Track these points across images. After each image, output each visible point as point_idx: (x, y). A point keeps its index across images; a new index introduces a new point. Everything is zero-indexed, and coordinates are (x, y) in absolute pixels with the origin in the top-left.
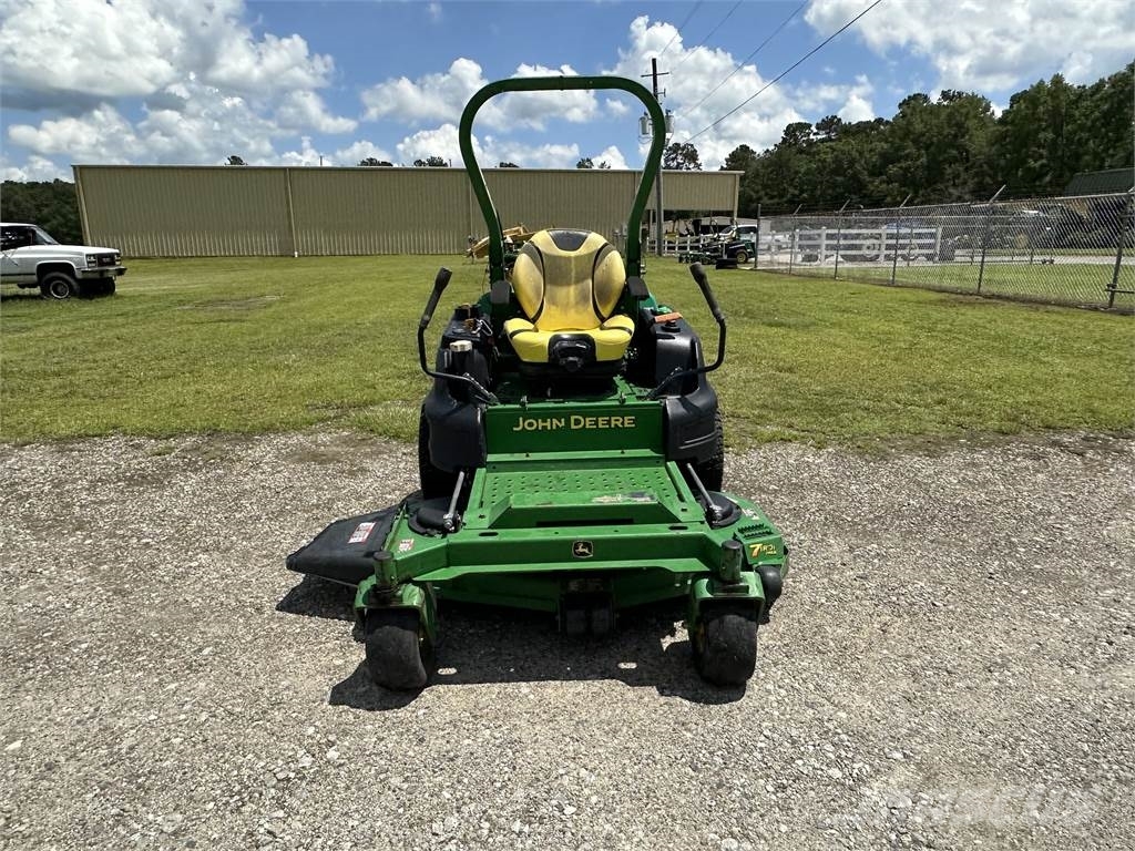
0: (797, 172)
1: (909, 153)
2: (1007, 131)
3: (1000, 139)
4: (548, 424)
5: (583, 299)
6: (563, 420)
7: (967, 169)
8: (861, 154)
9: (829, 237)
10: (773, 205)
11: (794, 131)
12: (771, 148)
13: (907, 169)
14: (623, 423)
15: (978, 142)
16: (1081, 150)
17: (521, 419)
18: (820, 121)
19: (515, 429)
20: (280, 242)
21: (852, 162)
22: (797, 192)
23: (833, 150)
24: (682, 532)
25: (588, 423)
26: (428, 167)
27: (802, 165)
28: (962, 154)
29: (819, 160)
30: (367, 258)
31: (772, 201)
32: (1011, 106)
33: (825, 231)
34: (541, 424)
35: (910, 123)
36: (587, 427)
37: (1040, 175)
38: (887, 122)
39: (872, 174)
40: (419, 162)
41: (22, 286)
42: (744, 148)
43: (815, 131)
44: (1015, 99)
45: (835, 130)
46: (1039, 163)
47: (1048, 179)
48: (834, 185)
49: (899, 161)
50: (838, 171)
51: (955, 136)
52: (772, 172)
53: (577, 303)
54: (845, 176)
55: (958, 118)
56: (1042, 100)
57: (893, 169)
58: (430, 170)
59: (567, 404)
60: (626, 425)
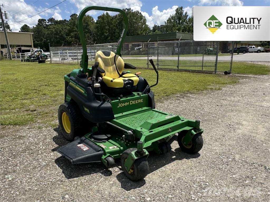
0: (45, 34)
1: (75, 30)
2: (98, 26)
3: (97, 27)
4: (125, 104)
5: (114, 70)
6: (128, 103)
7: (90, 35)
8: (62, 29)
9: (69, 53)
10: (39, 43)
11: (41, 21)
12: (35, 26)
13: (76, 34)
14: (141, 101)
15: (92, 28)
16: (115, 32)
17: (119, 104)
18: (48, 19)
19: (118, 107)
21: (60, 32)
22: (46, 40)
23: (54, 28)
24: (184, 121)
25: (134, 102)
27: (46, 32)
28: (88, 31)
29: (51, 31)
31: (38, 42)
32: (98, 19)
33: (68, 51)
34: (124, 104)
35: (74, 22)
36: (134, 103)
37: (107, 38)
38: (67, 21)
39: (66, 35)
42: (26, 26)
43: (48, 22)
44: (99, 17)
45: (53, 22)
46: (107, 34)
47: (109, 38)
48: (56, 38)
49: (73, 32)
50: (57, 34)
51: (86, 26)
52: (37, 33)
53: (113, 71)
54: (59, 36)
55: (86, 21)
56: (105, 19)
57: (72, 34)
59: (129, 98)
60: (141, 102)
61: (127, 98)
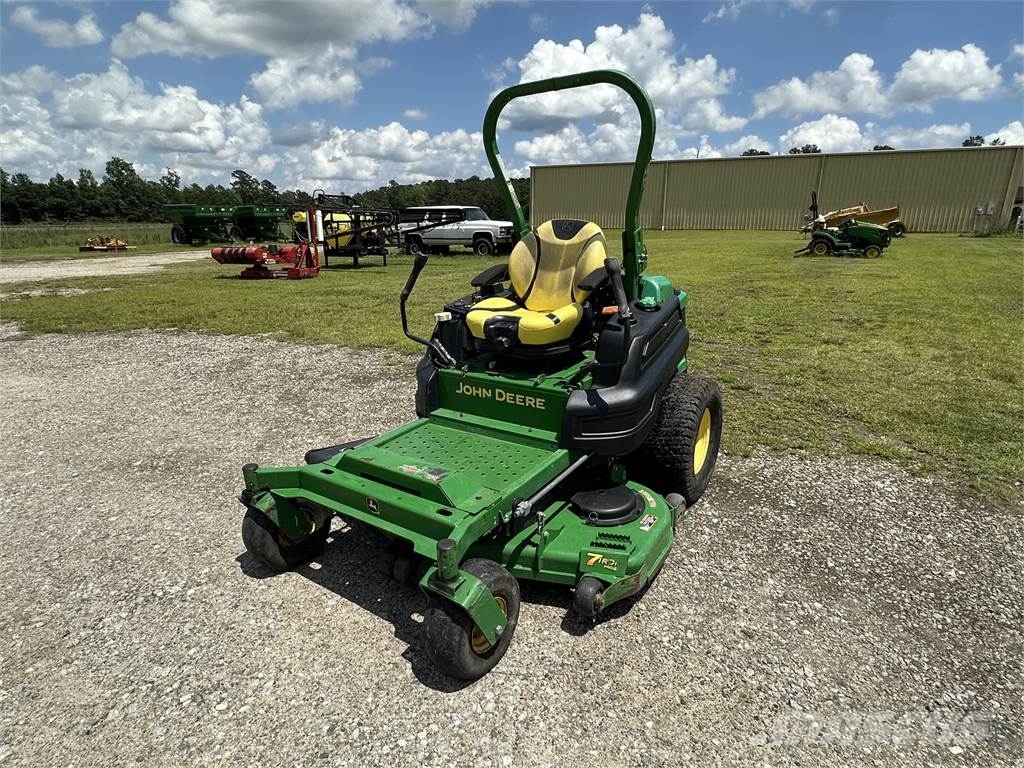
5: (565, 284)
20: (653, 219)
26: (802, 154)
30: (718, 232)
40: (795, 150)
41: (466, 246)
53: (560, 288)
58: (805, 157)
61: (498, 375)
